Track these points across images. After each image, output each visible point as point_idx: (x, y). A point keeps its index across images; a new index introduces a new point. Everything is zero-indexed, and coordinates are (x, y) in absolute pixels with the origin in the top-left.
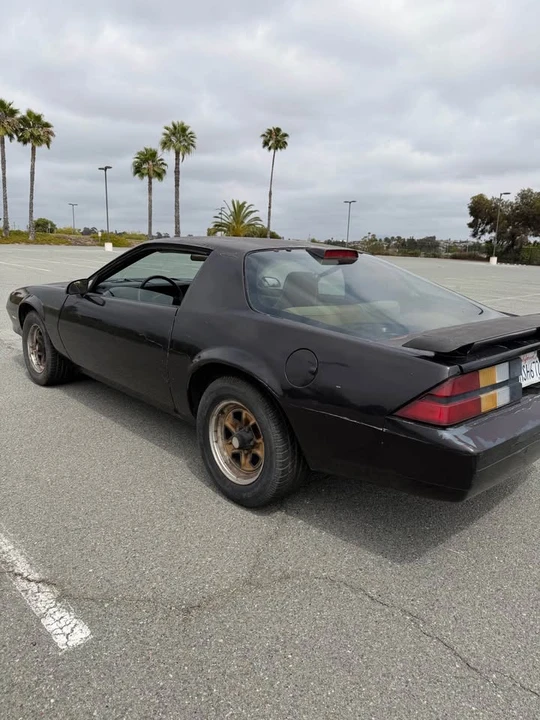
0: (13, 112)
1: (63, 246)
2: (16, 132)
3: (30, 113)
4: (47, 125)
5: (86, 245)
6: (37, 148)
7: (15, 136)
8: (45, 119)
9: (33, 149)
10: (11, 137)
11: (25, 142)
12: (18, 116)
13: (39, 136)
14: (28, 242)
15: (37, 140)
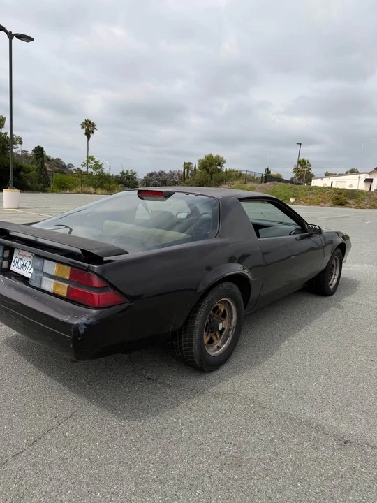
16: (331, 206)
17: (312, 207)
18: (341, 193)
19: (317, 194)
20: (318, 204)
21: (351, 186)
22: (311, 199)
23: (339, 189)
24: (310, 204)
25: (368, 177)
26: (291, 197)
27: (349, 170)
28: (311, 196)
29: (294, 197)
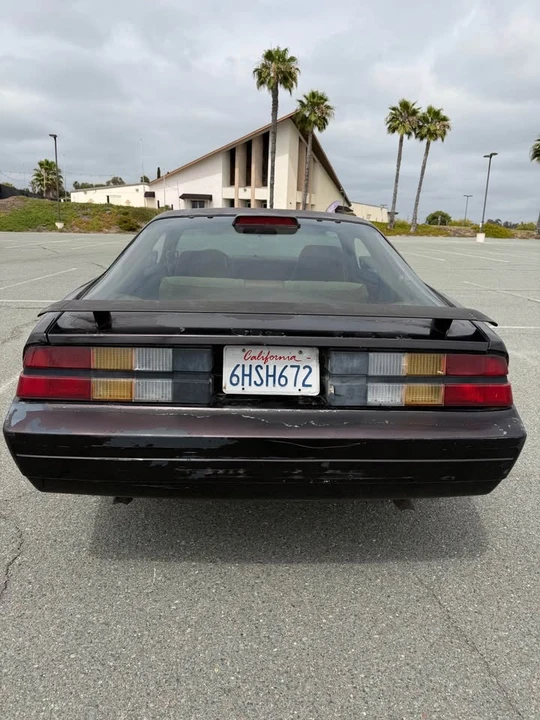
0: (414, 113)
1: (441, 237)
2: (414, 130)
3: (430, 110)
4: (445, 119)
5: (464, 236)
6: (432, 143)
7: (413, 133)
8: (443, 113)
9: (428, 144)
10: (409, 134)
11: (422, 139)
12: (419, 115)
13: (435, 130)
14: (409, 234)
15: (433, 135)
16: (120, 232)
17: (92, 234)
18: (127, 214)
19: (94, 215)
20: (100, 231)
21: (128, 202)
22: (88, 223)
23: (123, 207)
24: (88, 230)
25: (148, 189)
26: (56, 220)
27: (110, 179)
28: (86, 219)
29: (60, 220)
